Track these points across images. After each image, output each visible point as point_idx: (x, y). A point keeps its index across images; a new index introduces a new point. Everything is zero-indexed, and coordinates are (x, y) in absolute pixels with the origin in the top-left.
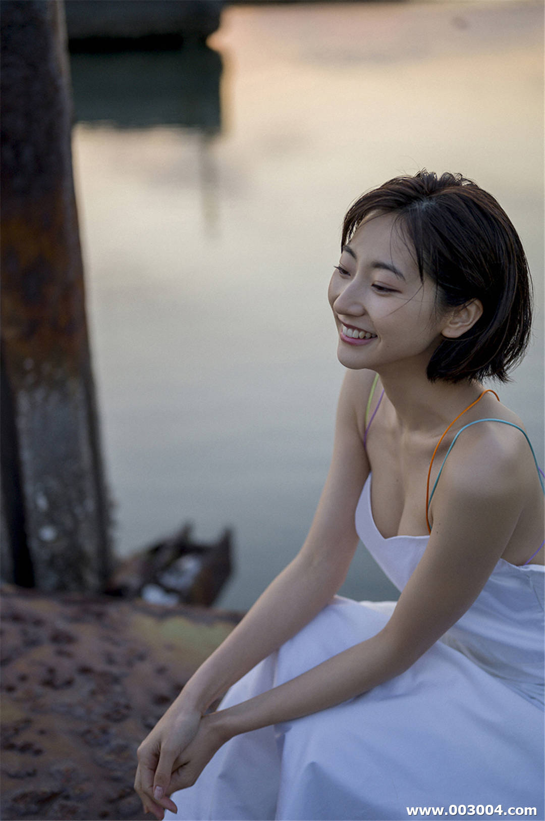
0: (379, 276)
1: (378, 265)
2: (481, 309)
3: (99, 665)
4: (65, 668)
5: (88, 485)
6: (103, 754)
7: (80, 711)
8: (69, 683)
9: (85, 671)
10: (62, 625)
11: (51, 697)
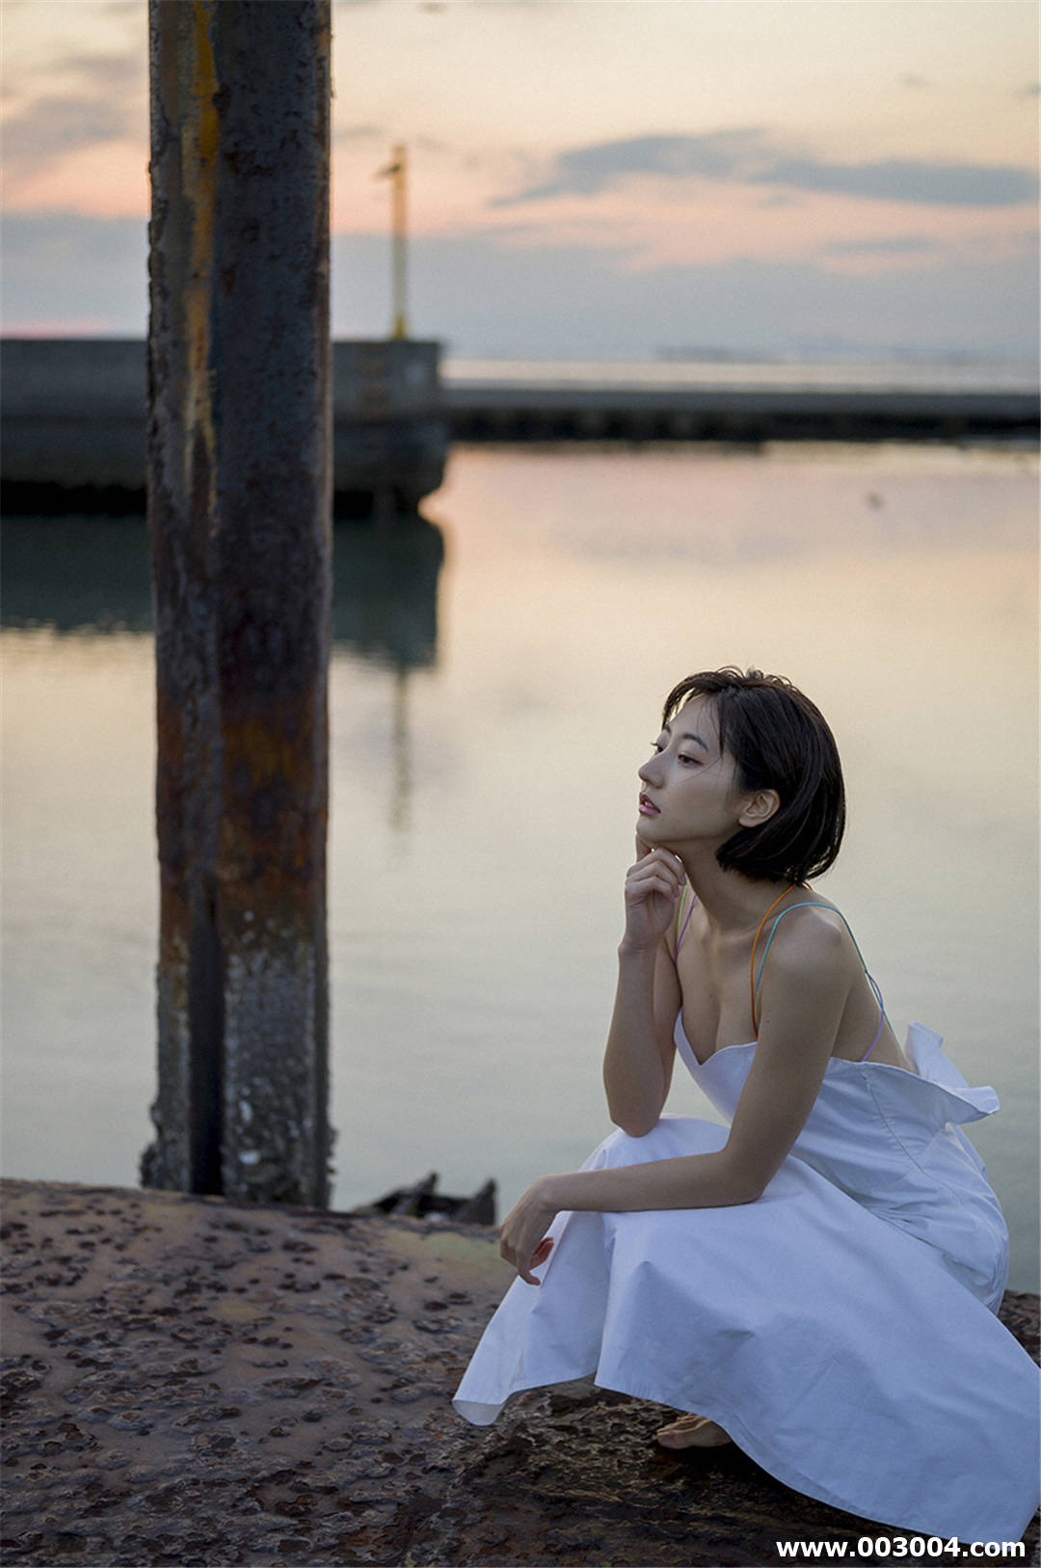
0: (686, 747)
1: (687, 736)
2: (778, 801)
3: (352, 1273)
4: (306, 1274)
5: (309, 1090)
6: (369, 1350)
7: (335, 1312)
8: (316, 1287)
9: (332, 1277)
10: (294, 1235)
11: (292, 1299)
